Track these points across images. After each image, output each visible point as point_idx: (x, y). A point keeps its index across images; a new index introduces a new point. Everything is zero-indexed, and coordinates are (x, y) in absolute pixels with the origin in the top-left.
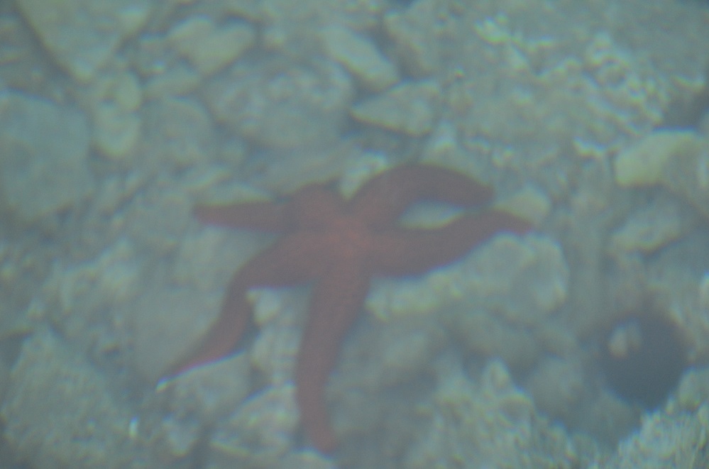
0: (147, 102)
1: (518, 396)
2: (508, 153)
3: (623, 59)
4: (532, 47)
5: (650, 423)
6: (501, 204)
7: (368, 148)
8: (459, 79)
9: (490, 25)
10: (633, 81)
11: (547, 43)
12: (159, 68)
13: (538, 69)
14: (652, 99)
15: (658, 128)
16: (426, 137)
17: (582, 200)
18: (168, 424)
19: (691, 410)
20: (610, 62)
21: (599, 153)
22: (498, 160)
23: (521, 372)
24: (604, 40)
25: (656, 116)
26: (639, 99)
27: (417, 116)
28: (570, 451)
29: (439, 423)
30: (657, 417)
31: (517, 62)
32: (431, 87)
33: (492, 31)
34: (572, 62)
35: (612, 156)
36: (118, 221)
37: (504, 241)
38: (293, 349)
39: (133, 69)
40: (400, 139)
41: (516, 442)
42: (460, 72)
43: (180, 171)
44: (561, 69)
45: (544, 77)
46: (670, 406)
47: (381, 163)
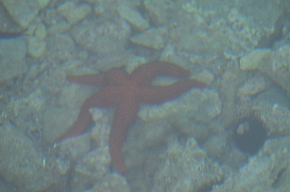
0: (48, 35)
1: (200, 151)
2: (197, 57)
3: (243, 20)
4: (206, 14)
5: (252, 160)
6: (193, 77)
7: (137, 54)
8: (175, 27)
9: (188, 5)
10: (247, 29)
11: (212, 12)
12: (54, 22)
13: (209, 23)
14: (254, 36)
15: (256, 48)
16: (162, 50)
17: (227, 75)
18: (58, 161)
19: (268, 155)
20: (237, 21)
21: (234, 57)
22: (192, 60)
23: (201, 142)
24: (235, 11)
25: (256, 43)
26: (249, 36)
27: (158, 42)
28: (221, 172)
29: (168, 162)
30: (255, 158)
31: (200, 20)
32: (164, 30)
33: (189, 7)
34: (222, 20)
35: (239, 59)
36: (36, 81)
37: (194, 91)
38: (108, 132)
39: (43, 22)
40: (151, 51)
41: (199, 169)
42: (175, 24)
43: (61, 62)
44: (218, 23)
45: (211, 26)
46: (260, 154)
47: (143, 60)
